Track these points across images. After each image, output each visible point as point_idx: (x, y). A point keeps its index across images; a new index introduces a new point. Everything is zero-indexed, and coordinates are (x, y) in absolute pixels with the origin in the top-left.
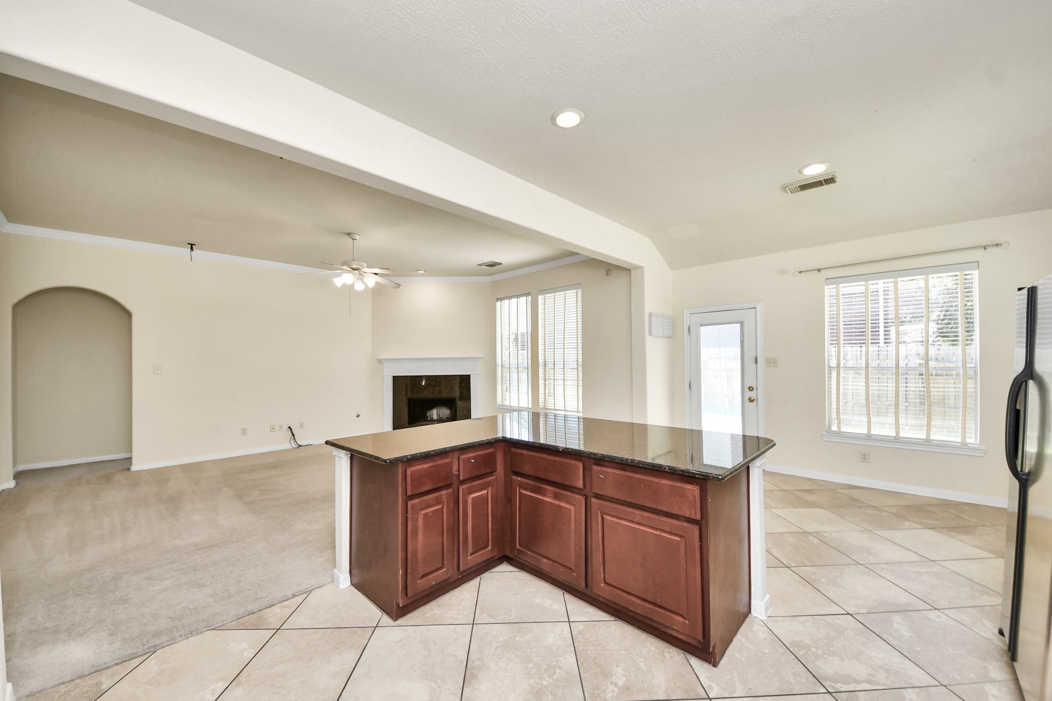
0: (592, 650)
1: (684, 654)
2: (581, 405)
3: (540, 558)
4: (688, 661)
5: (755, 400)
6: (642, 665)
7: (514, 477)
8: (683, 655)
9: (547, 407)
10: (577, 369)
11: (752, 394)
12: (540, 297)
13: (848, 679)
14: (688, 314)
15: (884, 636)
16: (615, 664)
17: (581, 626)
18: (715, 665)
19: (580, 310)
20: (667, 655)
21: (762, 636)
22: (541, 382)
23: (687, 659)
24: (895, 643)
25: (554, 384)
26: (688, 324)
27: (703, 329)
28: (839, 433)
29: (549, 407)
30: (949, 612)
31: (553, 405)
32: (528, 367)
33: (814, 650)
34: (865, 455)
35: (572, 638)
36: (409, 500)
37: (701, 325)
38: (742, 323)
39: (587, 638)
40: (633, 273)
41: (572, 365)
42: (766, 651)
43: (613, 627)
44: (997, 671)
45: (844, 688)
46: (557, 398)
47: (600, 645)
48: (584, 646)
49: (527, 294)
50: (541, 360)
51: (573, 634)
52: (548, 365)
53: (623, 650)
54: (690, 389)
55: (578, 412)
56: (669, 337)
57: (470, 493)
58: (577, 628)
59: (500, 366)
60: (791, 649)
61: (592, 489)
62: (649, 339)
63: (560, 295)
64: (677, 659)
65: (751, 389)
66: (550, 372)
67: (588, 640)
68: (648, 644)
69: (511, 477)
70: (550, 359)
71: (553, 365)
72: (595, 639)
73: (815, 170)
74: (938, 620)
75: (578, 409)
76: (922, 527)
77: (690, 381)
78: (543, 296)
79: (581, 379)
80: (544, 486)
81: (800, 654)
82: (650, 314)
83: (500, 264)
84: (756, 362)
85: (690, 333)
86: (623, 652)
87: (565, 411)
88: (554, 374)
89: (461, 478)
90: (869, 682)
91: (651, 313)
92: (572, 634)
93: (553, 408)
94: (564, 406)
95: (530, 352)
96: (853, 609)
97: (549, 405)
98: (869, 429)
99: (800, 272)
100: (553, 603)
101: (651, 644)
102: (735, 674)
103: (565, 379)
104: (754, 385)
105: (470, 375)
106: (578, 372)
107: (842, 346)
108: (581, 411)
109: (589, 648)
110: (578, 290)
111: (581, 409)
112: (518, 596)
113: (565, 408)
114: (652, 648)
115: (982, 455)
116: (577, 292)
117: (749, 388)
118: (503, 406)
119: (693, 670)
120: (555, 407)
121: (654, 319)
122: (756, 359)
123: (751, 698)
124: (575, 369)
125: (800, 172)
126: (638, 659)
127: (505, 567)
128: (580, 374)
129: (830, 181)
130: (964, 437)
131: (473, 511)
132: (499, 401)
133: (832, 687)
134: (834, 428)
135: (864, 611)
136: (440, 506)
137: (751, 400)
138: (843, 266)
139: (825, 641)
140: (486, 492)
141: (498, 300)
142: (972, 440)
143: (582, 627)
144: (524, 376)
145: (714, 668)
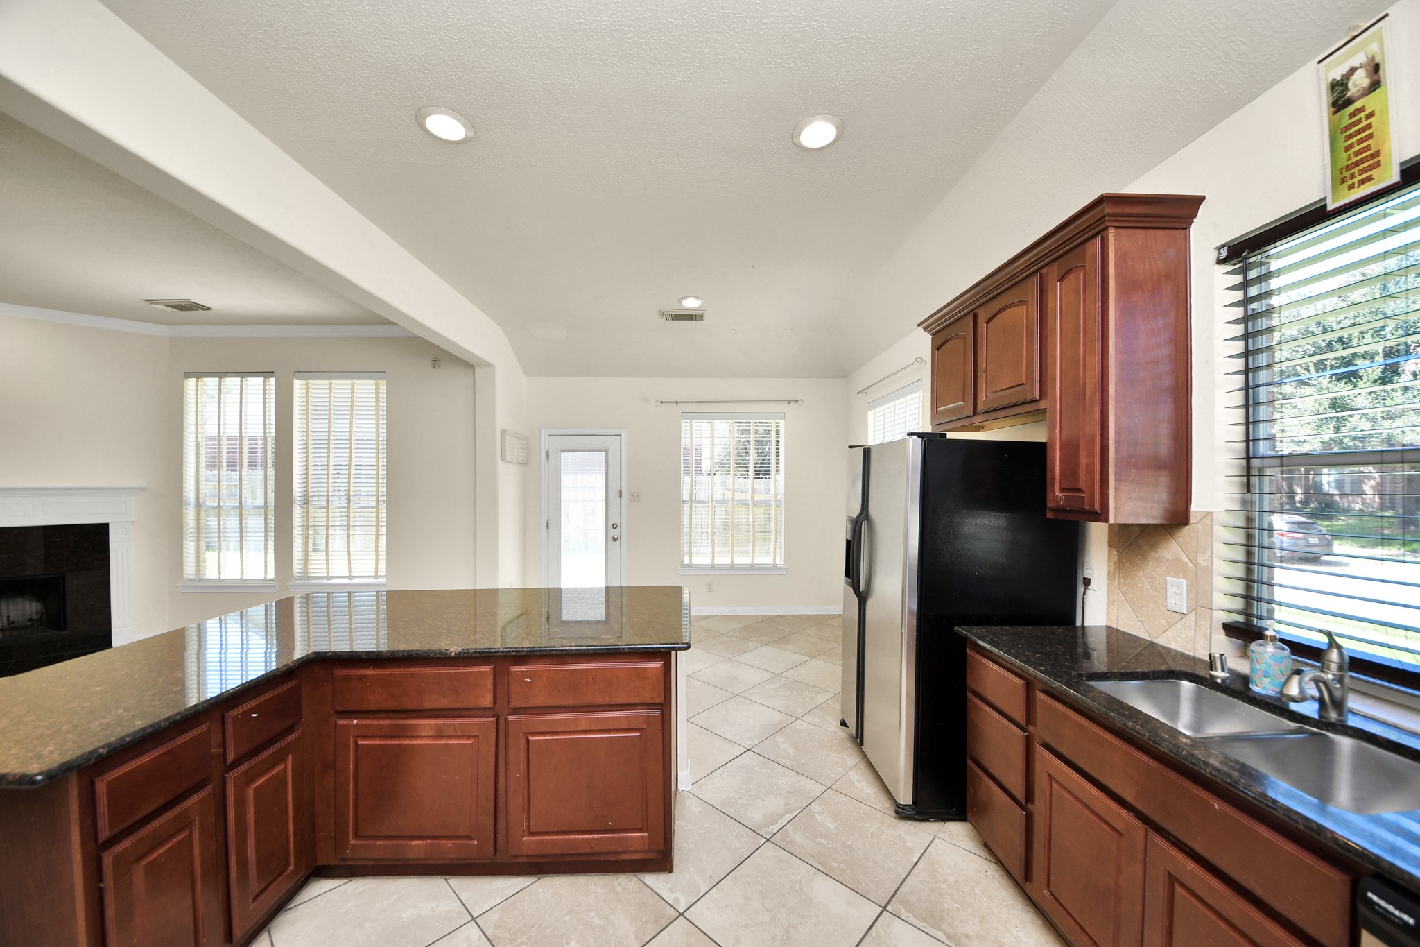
0: (526, 941)
1: (635, 875)
2: (382, 565)
3: (405, 842)
4: (643, 882)
5: (619, 539)
6: (596, 920)
7: (342, 722)
8: (635, 879)
9: (309, 575)
10: (377, 507)
11: (616, 533)
12: (297, 384)
13: (774, 818)
14: (546, 437)
15: (779, 760)
16: (564, 940)
17: (494, 916)
18: (671, 871)
19: (383, 413)
20: (619, 889)
21: (695, 809)
22: (297, 532)
23: (641, 880)
24: (787, 764)
25: (327, 534)
26: (547, 449)
27: (563, 455)
28: (690, 566)
29: (312, 575)
30: (805, 718)
31: (325, 570)
32: (266, 507)
33: (740, 801)
34: (710, 584)
35: (489, 941)
36: (104, 851)
37: (562, 451)
38: (606, 451)
39: (511, 928)
40: (477, 370)
41: (366, 502)
42: (706, 825)
43: (540, 890)
44: (851, 758)
45: (775, 828)
46: (333, 558)
47: (533, 927)
48: (511, 943)
49: (266, 374)
50: (297, 491)
51: (488, 934)
52: (314, 503)
53: (566, 915)
54: (548, 529)
55: (376, 577)
56: (522, 464)
57: (251, 781)
58: (488, 922)
59: (193, 505)
60: (724, 811)
61: (508, 702)
62: (501, 465)
63: (341, 386)
64: (631, 887)
65: (614, 526)
66: (318, 517)
67: (514, 930)
68: (593, 888)
69: (336, 723)
70: (318, 491)
71: (325, 502)
72: (522, 922)
73: (691, 304)
74: (803, 728)
75: (377, 572)
76: (760, 645)
77: (548, 521)
78: (304, 382)
79: (384, 524)
80: (416, 721)
81: (731, 812)
82: (503, 432)
83: (208, 309)
84: (620, 496)
85: (548, 459)
86: (567, 918)
87: (350, 577)
88: (327, 517)
89: (231, 757)
90: (788, 812)
91: (504, 430)
92: (486, 936)
93: (325, 575)
94: (347, 570)
95: (271, 473)
96: (750, 743)
97: (312, 571)
98: (713, 560)
99: (661, 402)
100: (436, 904)
101: (595, 885)
102: (691, 869)
103: (351, 524)
104: (617, 522)
105: (108, 524)
106: (377, 512)
107: (694, 476)
108: (384, 574)
109: (520, 940)
110: (380, 382)
111: (382, 571)
112: (367, 925)
113: (350, 572)
114: (599, 891)
115: (785, 573)
116: (377, 385)
118: (200, 580)
119: (653, 890)
120: (327, 572)
121: (508, 439)
122: (621, 492)
123: (715, 888)
124: (373, 507)
125: (680, 301)
126: (588, 916)
127: (321, 889)
128: (383, 515)
129: (699, 318)
130: (775, 560)
131: (257, 813)
132: (189, 570)
133: (768, 833)
134: (686, 561)
135: (756, 742)
136: (186, 833)
137: (615, 539)
138: (696, 402)
139: (744, 787)
140: (283, 766)
141: (189, 374)
142: (778, 561)
143: (497, 916)
144: (255, 523)
145: (671, 874)
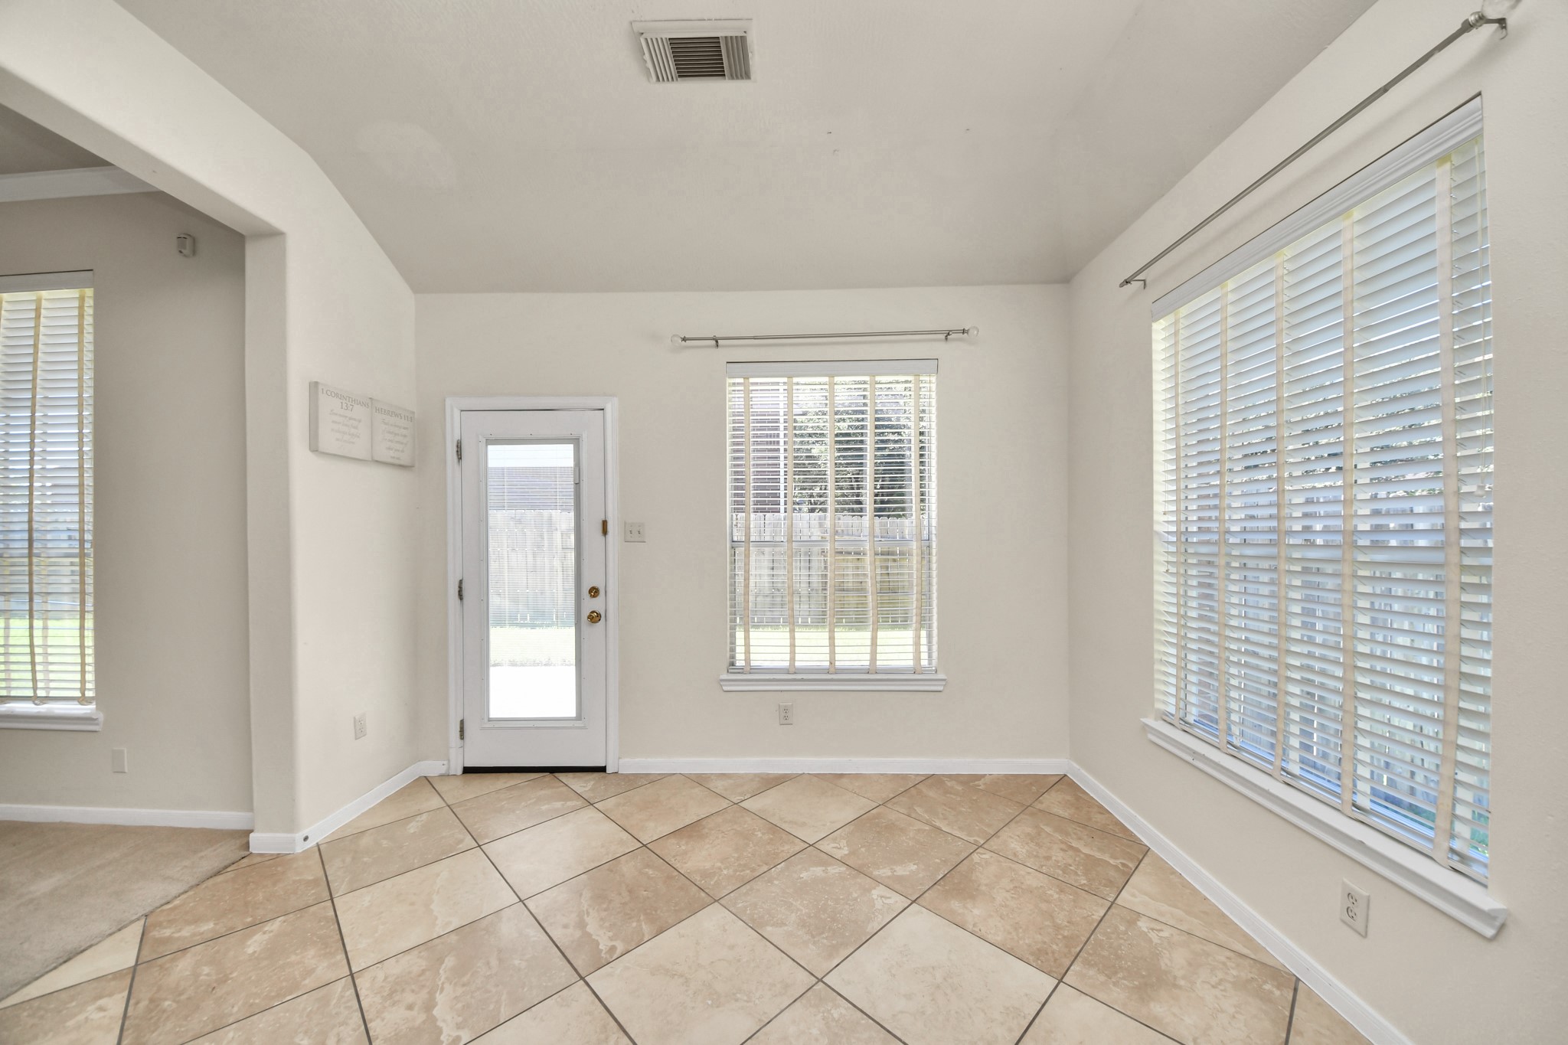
2: (92, 679)
5: (603, 618)
10: (81, 554)
11: (596, 605)
14: (457, 413)
19: (90, 356)
26: (457, 437)
27: (493, 448)
28: (746, 672)
34: (785, 712)
37: (490, 442)
38: (577, 444)
46: (6, 659)
54: (462, 597)
55: (83, 700)
56: (402, 466)
65: (594, 592)
75: (83, 690)
77: (461, 582)
82: (314, 386)
84: (605, 532)
85: (460, 458)
87: (36, 700)
88: (31, 574)
91: (316, 383)
93: (30, 693)
94: (31, 685)
99: (684, 339)
103: (36, 589)
104: (600, 585)
108: (95, 695)
110: (85, 291)
111: (92, 691)
113: (37, 689)
116: (80, 297)
117: (590, 591)
120: (35, 688)
121: (328, 405)
122: (605, 523)
124: (76, 555)
134: (740, 662)
137: (594, 619)
